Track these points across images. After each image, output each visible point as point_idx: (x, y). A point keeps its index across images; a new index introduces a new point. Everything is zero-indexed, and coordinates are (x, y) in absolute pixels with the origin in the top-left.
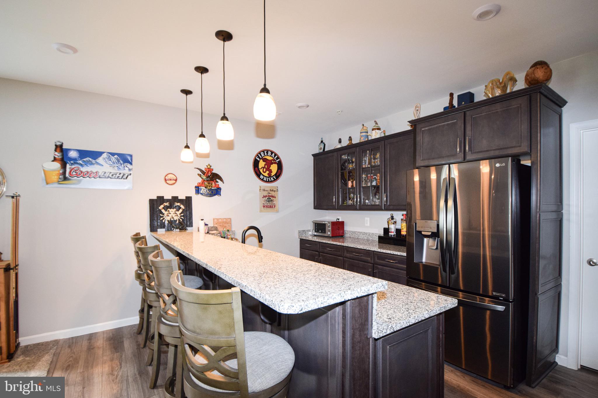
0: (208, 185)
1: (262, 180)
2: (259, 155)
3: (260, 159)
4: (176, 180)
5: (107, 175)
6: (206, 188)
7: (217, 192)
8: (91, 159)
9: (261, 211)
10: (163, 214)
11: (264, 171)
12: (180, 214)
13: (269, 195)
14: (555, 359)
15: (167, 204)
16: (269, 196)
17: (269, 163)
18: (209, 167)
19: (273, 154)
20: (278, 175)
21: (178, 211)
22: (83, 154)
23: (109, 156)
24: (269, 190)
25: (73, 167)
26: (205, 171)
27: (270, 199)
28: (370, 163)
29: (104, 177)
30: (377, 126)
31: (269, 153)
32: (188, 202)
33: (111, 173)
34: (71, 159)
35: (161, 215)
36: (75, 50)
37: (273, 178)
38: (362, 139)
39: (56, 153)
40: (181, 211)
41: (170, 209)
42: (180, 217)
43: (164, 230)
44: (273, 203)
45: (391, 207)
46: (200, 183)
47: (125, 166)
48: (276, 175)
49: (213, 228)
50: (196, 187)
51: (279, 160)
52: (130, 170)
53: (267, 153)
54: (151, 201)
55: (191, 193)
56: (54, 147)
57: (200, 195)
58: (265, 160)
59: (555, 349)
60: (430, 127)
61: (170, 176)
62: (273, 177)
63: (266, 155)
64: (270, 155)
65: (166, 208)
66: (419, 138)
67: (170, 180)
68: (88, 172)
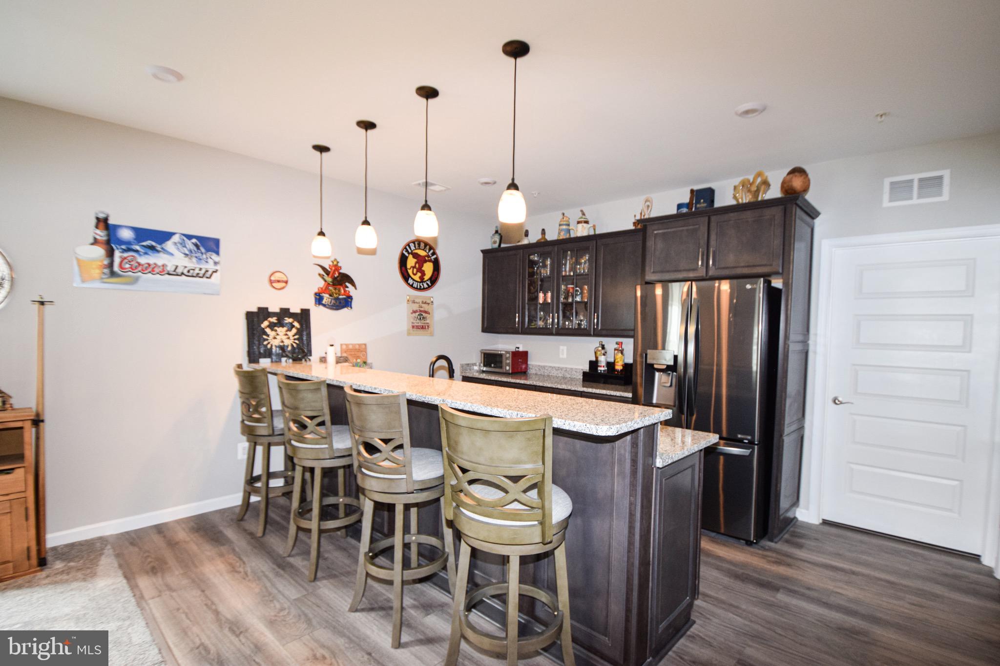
0: (334, 291)
1: (412, 286)
2: (407, 247)
3: (409, 253)
4: (286, 282)
5: (179, 271)
6: (330, 295)
7: (345, 303)
8: (154, 244)
9: (409, 334)
10: (268, 336)
11: (415, 272)
12: (294, 336)
13: (421, 309)
14: (795, 513)
15: (274, 320)
16: (421, 311)
17: (421, 261)
18: (335, 263)
19: (428, 247)
20: (434, 280)
21: (290, 330)
22: (141, 234)
23: (184, 240)
24: (420, 303)
25: (125, 255)
26: (329, 270)
27: (422, 316)
28: (573, 269)
29: (174, 273)
30: (585, 218)
31: (422, 245)
32: (304, 317)
33: (186, 267)
34: (120, 242)
35: (265, 337)
36: (179, 77)
37: (427, 284)
38: (562, 234)
39: (98, 231)
40: (294, 331)
41: (278, 327)
42: (293, 341)
43: (269, 360)
44: (426, 322)
45: (604, 332)
46: (322, 288)
47: (208, 256)
48: (430, 279)
49: (342, 358)
50: (316, 294)
51: (435, 256)
52: (216, 263)
53: (419, 245)
54: (249, 316)
55: (309, 303)
56: (94, 221)
57: (321, 307)
58: (416, 256)
59: (796, 502)
60: (666, 231)
61: (277, 276)
62: (427, 282)
63: (417, 247)
64: (423, 248)
65: (272, 326)
66: (650, 243)
67: (279, 281)
68: (149, 265)
